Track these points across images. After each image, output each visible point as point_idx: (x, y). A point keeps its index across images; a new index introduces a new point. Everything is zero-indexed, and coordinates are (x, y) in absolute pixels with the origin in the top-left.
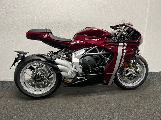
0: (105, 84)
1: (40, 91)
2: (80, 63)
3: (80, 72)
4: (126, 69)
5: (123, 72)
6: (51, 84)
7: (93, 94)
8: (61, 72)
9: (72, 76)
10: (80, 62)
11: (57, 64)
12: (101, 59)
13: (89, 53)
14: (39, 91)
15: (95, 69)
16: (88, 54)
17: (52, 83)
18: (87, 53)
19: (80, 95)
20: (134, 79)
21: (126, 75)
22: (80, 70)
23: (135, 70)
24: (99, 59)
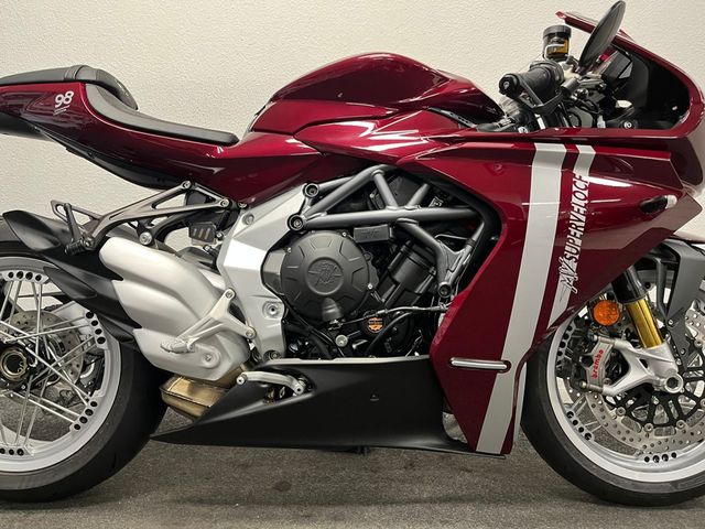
0: (454, 444)
1: (20, 452)
2: (265, 277)
3: (263, 335)
4: (603, 347)
5: (589, 361)
6: (89, 412)
7: (371, 511)
8: (136, 332)
9: (207, 364)
10: (267, 269)
11: (113, 274)
12: (413, 256)
13: (329, 213)
14: (11, 452)
15: (375, 327)
16: (324, 217)
17: (94, 404)
18: (321, 210)
19: (279, 511)
20: (672, 422)
21: (606, 389)
22: (268, 324)
23: (675, 353)
24: (405, 256)
